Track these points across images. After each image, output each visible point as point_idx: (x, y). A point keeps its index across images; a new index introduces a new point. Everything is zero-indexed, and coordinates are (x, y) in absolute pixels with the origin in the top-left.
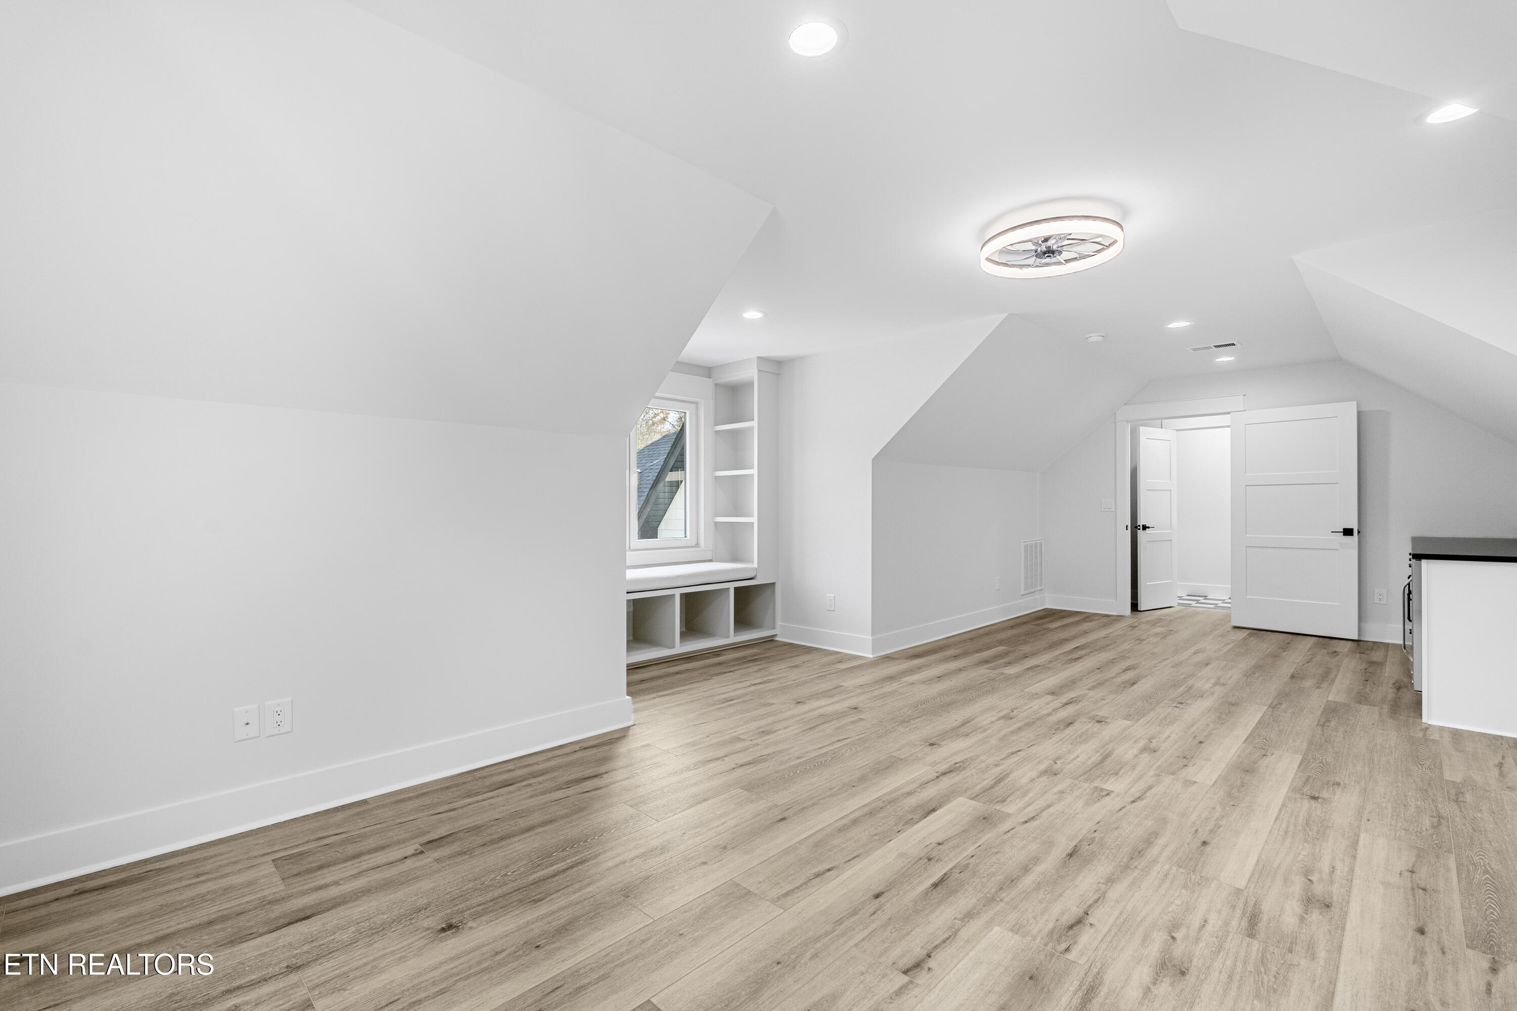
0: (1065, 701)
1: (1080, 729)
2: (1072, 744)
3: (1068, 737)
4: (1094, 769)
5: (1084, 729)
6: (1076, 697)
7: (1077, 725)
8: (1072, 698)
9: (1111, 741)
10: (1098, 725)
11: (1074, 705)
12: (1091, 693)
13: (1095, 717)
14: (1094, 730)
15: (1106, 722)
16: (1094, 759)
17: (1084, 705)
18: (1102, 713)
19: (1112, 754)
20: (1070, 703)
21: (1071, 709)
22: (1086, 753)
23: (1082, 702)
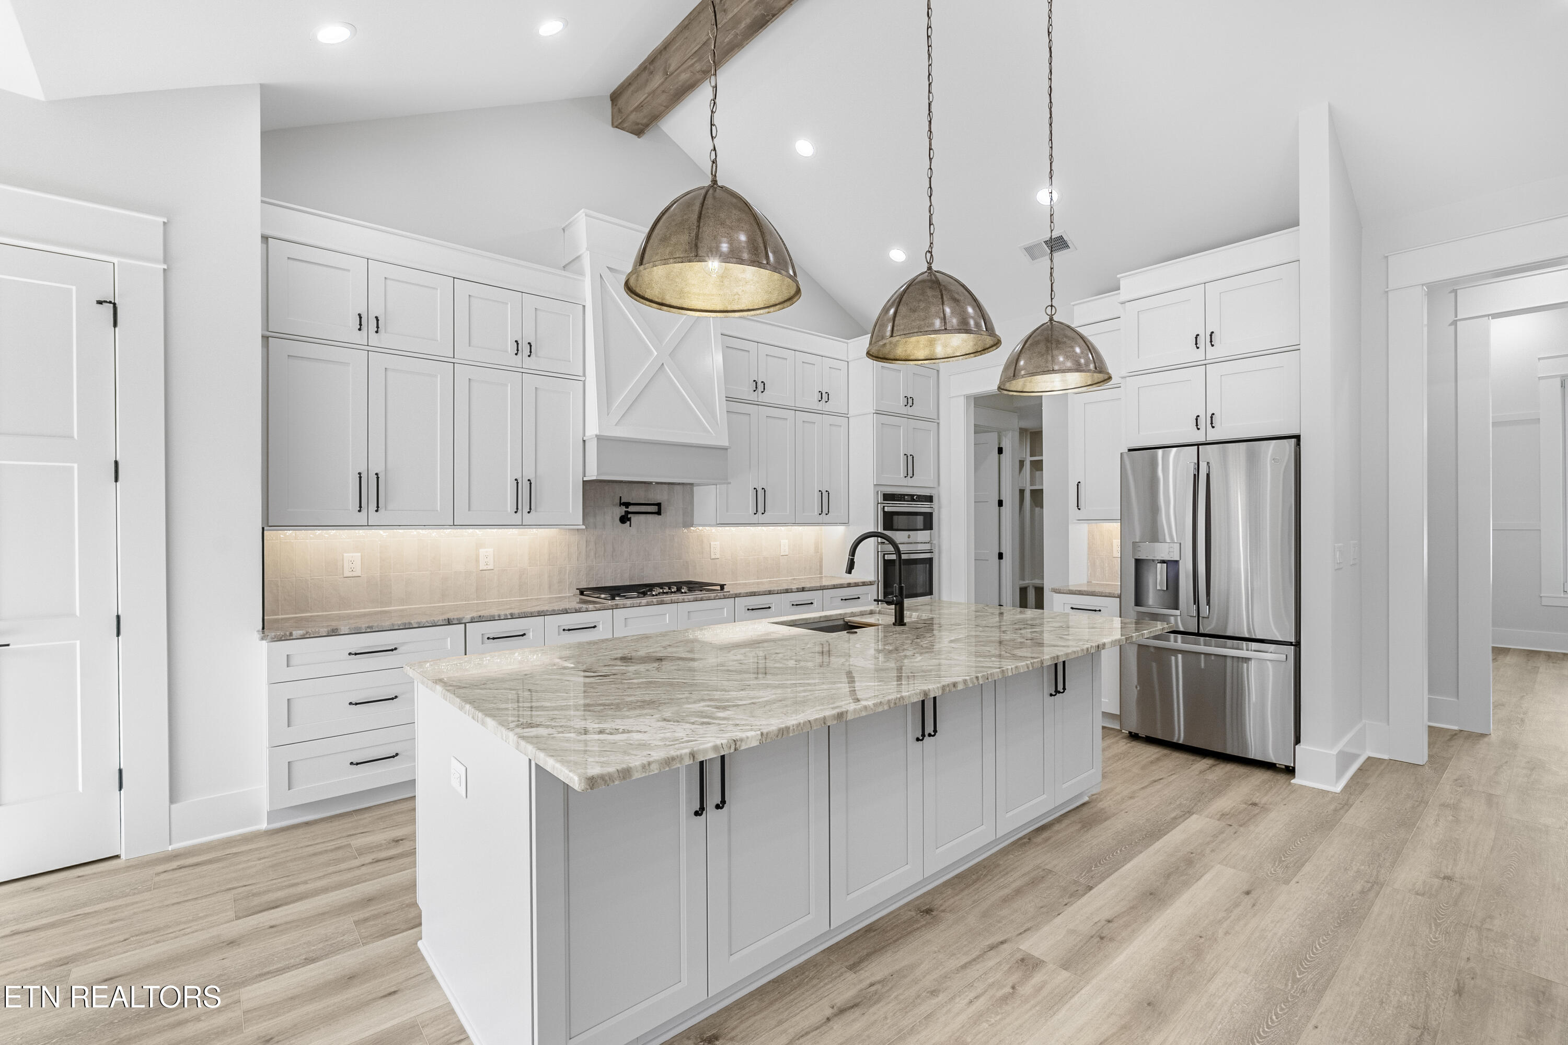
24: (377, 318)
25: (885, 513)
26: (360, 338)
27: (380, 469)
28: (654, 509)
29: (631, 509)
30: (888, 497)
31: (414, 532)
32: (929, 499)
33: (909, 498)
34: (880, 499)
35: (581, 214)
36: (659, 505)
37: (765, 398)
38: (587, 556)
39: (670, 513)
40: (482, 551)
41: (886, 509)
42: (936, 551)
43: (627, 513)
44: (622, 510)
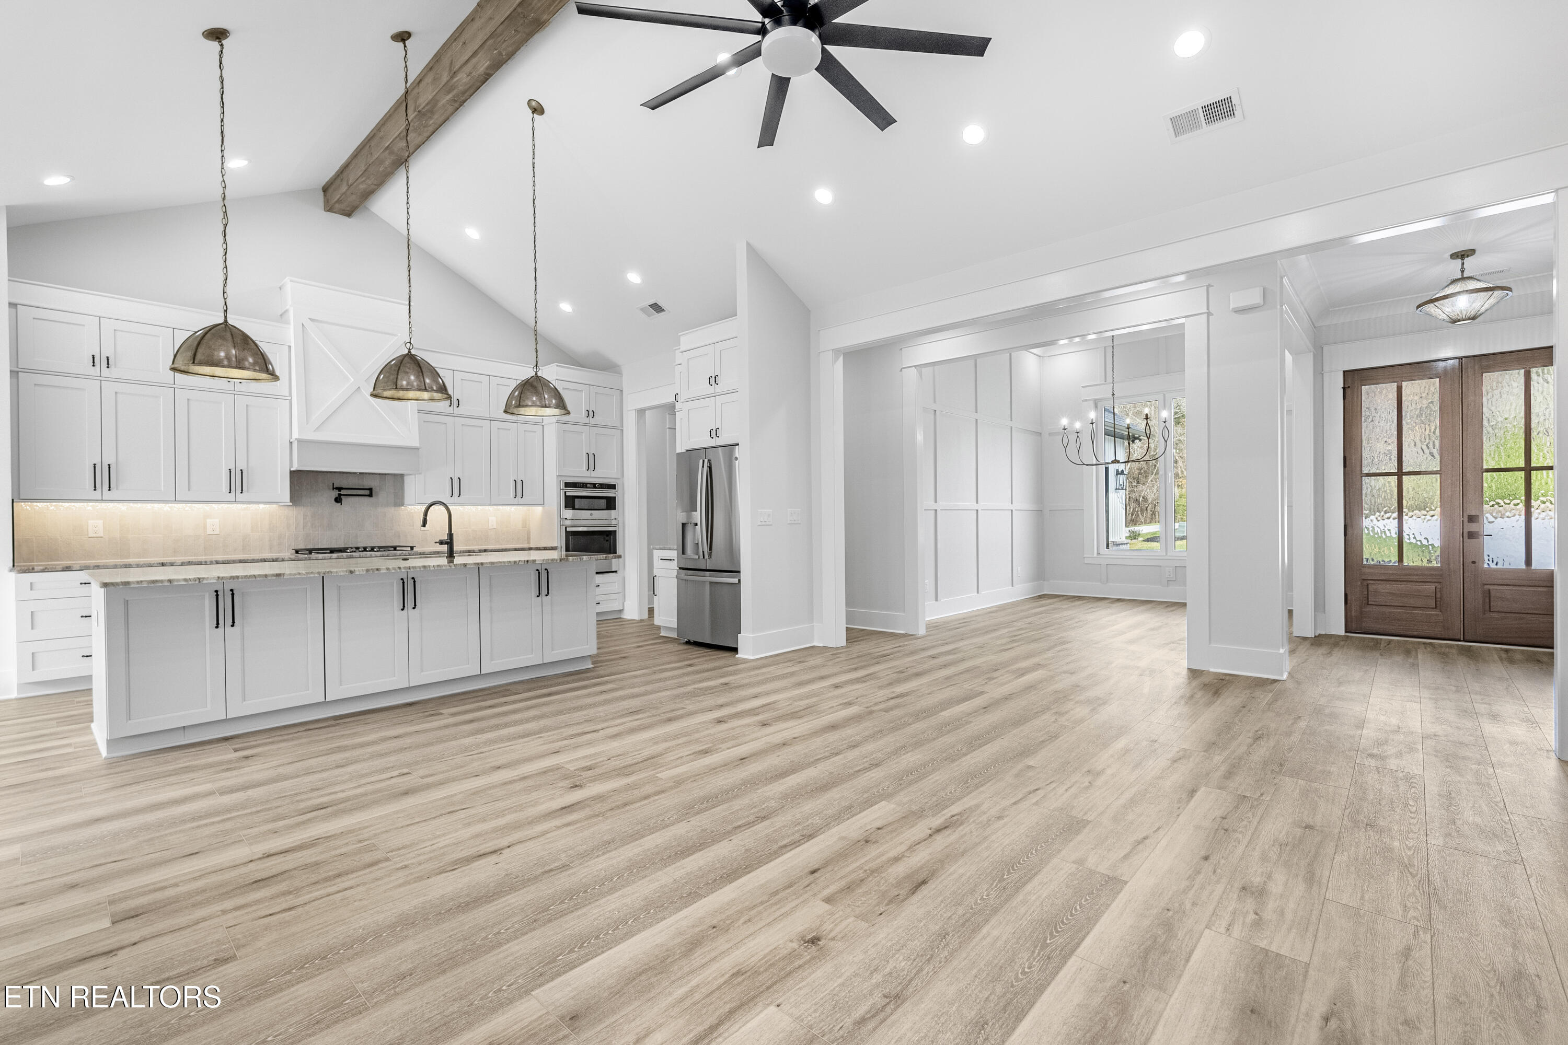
24: (108, 358)
25: (567, 497)
26: (95, 371)
27: (112, 461)
28: (367, 492)
29: (343, 492)
30: (567, 485)
31: (149, 506)
32: (613, 487)
33: (592, 486)
34: (563, 486)
35: (287, 279)
36: (371, 490)
37: (461, 410)
38: (304, 527)
39: (382, 496)
40: (209, 522)
41: (567, 494)
42: (620, 524)
43: (340, 495)
44: (335, 494)
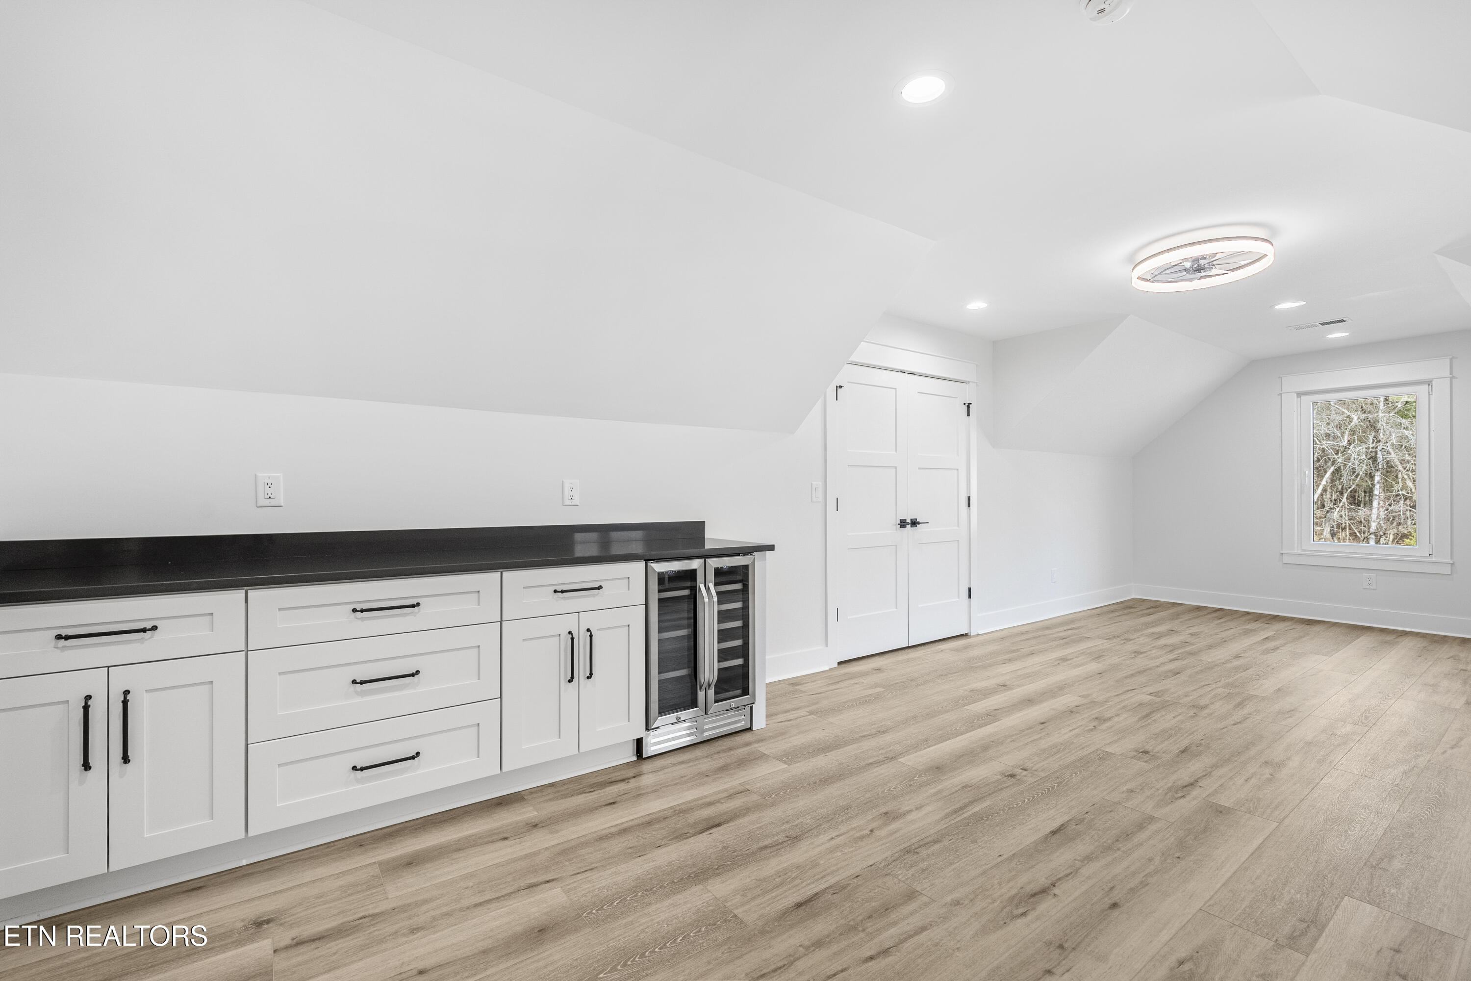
0: (1195, 792)
1: (1171, 744)
2: (1181, 728)
3: (1185, 736)
4: (1160, 708)
5: (1166, 743)
6: (1177, 798)
7: (1176, 749)
8: (1183, 796)
9: (1138, 729)
10: (1148, 747)
11: (1180, 783)
12: (1148, 808)
13: (1150, 760)
14: (1154, 742)
15: (1136, 751)
16: (1159, 715)
17: (1165, 781)
18: (1140, 765)
19: (1139, 718)
20: (1185, 786)
21: (1184, 775)
22: (1165, 720)
23: (1166, 787)
